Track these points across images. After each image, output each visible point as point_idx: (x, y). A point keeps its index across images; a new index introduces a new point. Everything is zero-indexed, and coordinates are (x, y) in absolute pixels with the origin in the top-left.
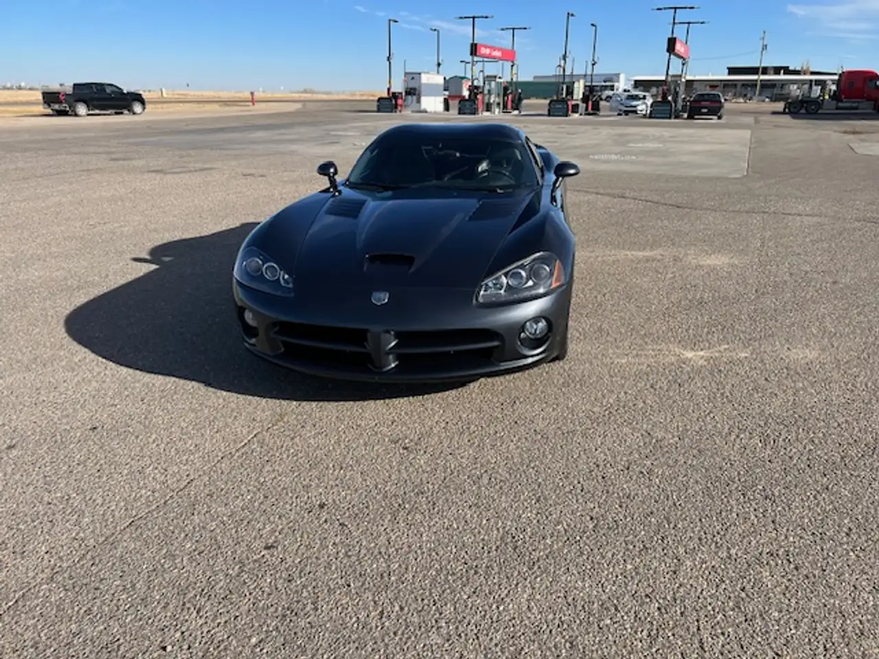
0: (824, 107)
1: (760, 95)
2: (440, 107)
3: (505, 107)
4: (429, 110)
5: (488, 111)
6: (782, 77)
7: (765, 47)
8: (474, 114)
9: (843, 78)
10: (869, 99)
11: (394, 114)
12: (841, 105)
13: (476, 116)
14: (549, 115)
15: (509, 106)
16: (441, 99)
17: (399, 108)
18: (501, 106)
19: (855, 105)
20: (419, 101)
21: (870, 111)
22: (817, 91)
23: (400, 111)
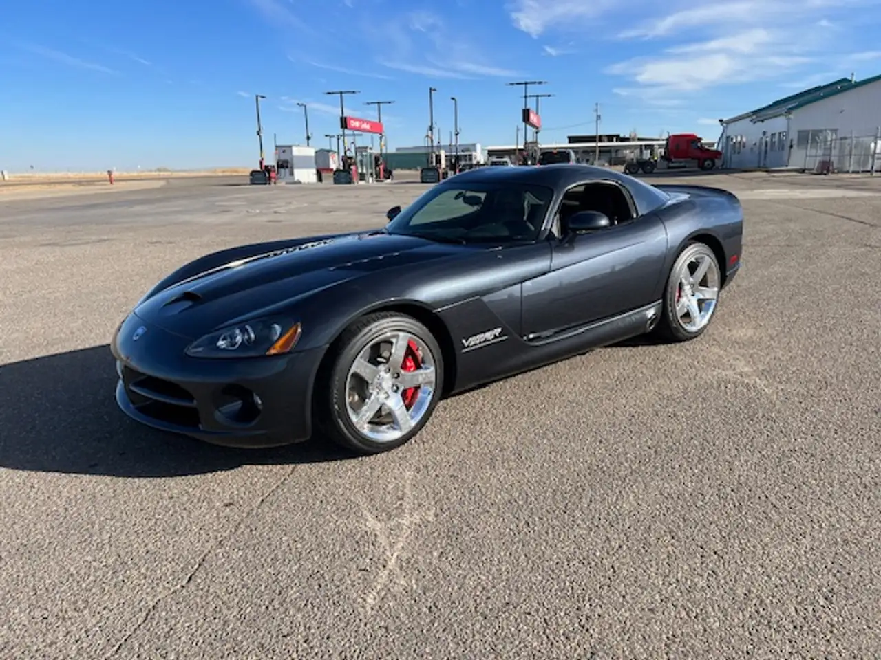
0: (658, 166)
1: (599, 159)
2: (314, 179)
3: (378, 175)
4: (302, 181)
5: (361, 180)
6: (615, 143)
7: (599, 117)
8: (350, 183)
9: (670, 142)
10: (693, 159)
11: (267, 186)
12: (671, 165)
13: (352, 185)
14: (423, 182)
15: (382, 176)
16: (314, 171)
17: (273, 180)
18: (375, 176)
19: (682, 164)
20: (292, 174)
21: (695, 168)
22: (647, 155)
23: (275, 183)
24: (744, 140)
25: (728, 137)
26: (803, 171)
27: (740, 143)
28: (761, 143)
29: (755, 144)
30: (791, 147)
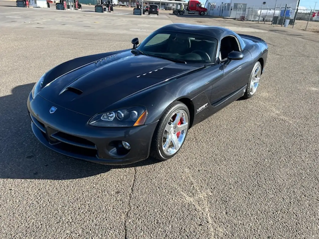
0: (185, 12)
1: (161, 7)
2: (46, 6)
3: (75, 7)
4: (41, 7)
5: (68, 8)
8: (64, 10)
9: (189, 3)
10: (197, 11)
11: (25, 8)
12: (190, 12)
14: (96, 12)
15: (77, 7)
16: (46, 2)
17: (27, 5)
18: (74, 7)
19: (194, 12)
20: (36, 3)
21: (197, 15)
22: (179, 7)
23: (29, 7)
24: (215, 4)
25: (209, 3)
26: (235, 19)
27: (213, 5)
28: (221, 7)
29: (219, 7)
30: (231, 10)
